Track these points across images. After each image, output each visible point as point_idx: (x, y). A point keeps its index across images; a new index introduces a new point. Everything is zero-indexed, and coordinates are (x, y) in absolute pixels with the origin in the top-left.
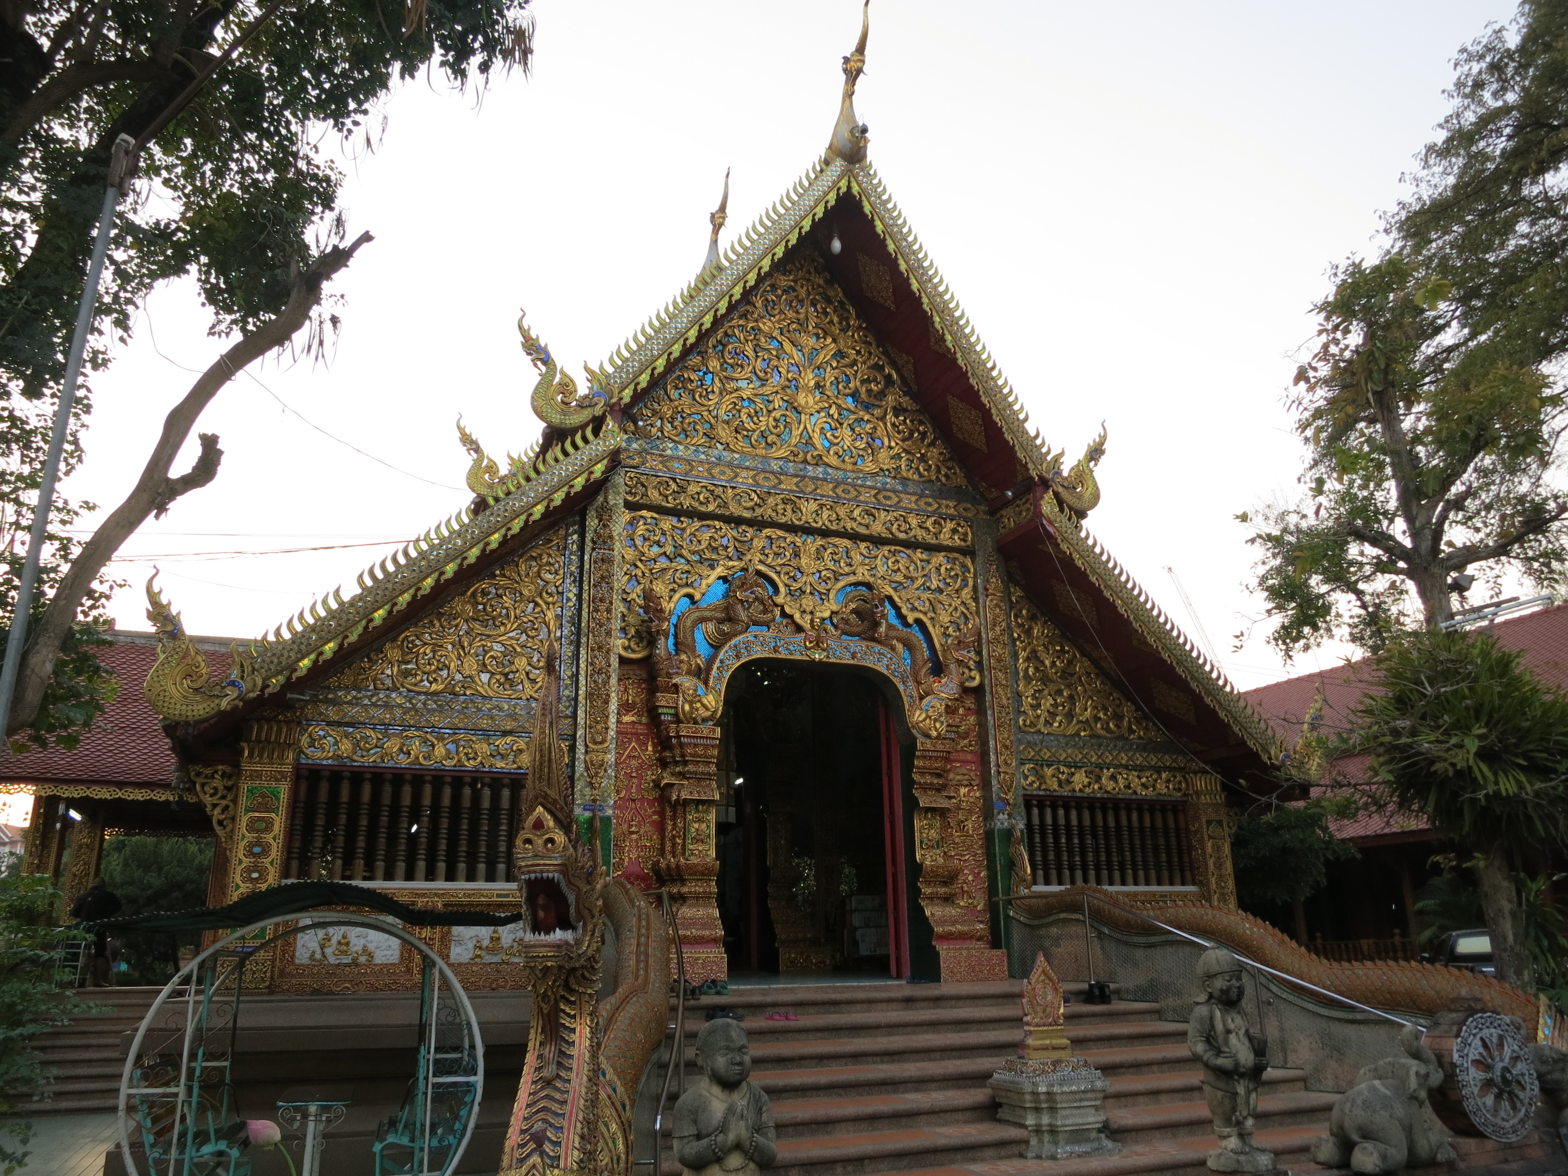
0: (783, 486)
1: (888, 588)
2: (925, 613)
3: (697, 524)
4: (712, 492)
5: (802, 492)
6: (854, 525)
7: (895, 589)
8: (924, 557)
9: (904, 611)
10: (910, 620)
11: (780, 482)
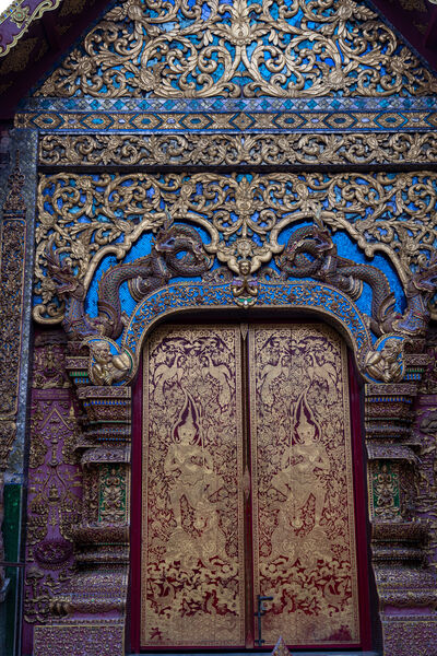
0: (215, 126)
1: (342, 220)
2: (388, 243)
3: (119, 179)
4: (135, 143)
5: (238, 128)
6: (300, 156)
7: (351, 221)
8: (387, 180)
9: (362, 243)
10: (369, 253)
11: (212, 122)
